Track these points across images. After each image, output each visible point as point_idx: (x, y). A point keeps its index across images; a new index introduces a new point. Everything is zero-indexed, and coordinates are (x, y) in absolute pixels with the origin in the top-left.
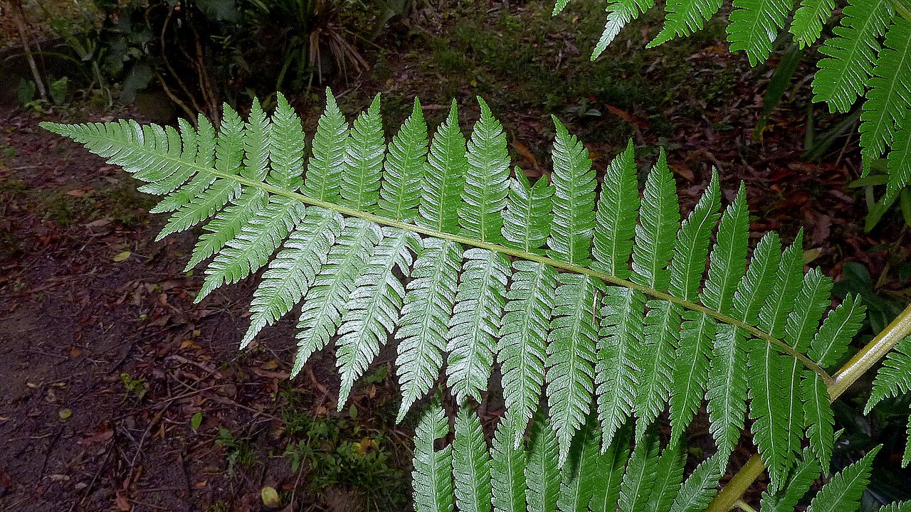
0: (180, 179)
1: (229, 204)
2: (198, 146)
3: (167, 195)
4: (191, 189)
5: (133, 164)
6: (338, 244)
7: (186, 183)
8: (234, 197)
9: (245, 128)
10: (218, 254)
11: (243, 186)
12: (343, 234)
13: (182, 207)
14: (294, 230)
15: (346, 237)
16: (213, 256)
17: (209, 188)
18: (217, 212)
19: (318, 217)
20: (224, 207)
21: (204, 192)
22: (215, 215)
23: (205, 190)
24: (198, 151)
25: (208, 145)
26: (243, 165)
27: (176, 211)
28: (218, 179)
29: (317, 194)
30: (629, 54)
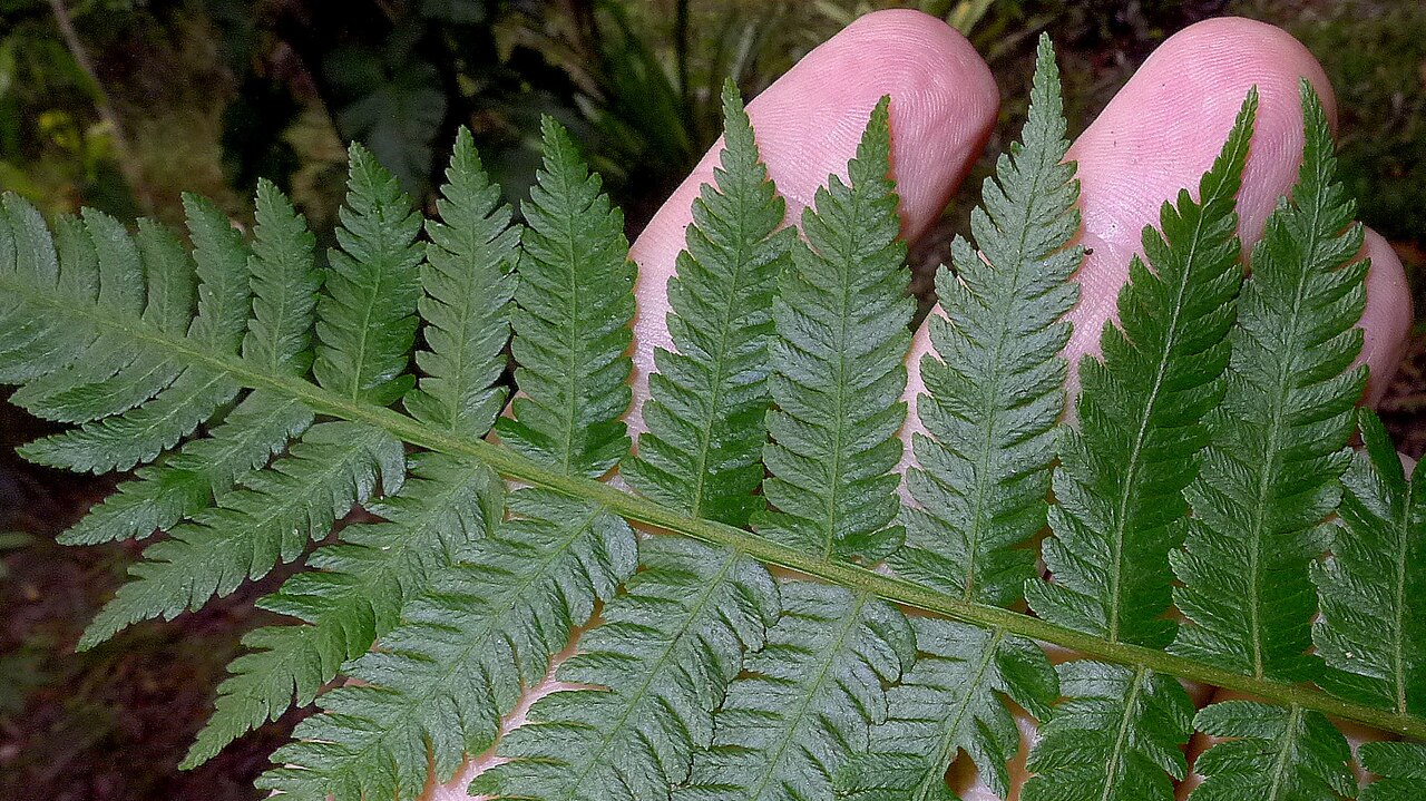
0: (178, 417)
1: (358, 515)
2: (253, 295)
3: (129, 476)
4: (219, 456)
5: (17, 354)
6: (755, 676)
7: (202, 432)
8: (378, 489)
9: (423, 235)
10: (313, 710)
11: (412, 450)
12: (775, 636)
13: (182, 521)
14: (595, 620)
15: (786, 650)
16: (293, 716)
17: (286, 455)
18: (311, 547)
19: (682, 575)
20: (339, 525)
21: (267, 467)
22: (305, 556)
23: (273, 458)
24: (252, 314)
25: (289, 292)
26: (413, 369)
27: (158, 536)
28: (319, 419)
29: (681, 489)
30: (1400, 125)
